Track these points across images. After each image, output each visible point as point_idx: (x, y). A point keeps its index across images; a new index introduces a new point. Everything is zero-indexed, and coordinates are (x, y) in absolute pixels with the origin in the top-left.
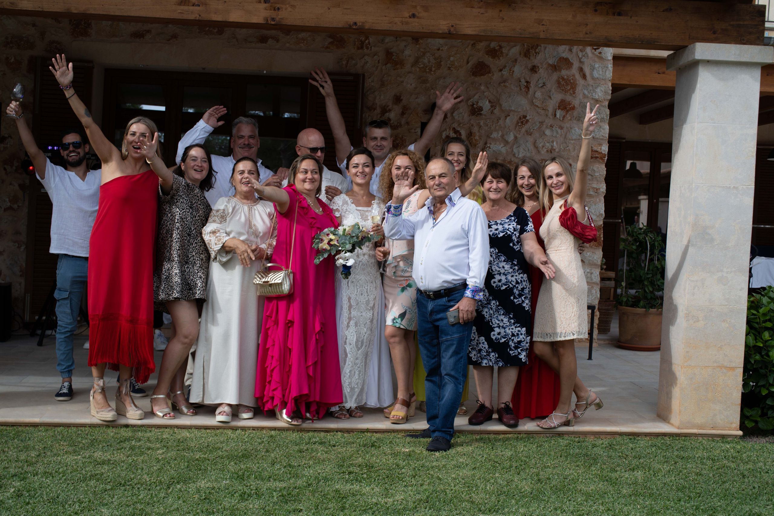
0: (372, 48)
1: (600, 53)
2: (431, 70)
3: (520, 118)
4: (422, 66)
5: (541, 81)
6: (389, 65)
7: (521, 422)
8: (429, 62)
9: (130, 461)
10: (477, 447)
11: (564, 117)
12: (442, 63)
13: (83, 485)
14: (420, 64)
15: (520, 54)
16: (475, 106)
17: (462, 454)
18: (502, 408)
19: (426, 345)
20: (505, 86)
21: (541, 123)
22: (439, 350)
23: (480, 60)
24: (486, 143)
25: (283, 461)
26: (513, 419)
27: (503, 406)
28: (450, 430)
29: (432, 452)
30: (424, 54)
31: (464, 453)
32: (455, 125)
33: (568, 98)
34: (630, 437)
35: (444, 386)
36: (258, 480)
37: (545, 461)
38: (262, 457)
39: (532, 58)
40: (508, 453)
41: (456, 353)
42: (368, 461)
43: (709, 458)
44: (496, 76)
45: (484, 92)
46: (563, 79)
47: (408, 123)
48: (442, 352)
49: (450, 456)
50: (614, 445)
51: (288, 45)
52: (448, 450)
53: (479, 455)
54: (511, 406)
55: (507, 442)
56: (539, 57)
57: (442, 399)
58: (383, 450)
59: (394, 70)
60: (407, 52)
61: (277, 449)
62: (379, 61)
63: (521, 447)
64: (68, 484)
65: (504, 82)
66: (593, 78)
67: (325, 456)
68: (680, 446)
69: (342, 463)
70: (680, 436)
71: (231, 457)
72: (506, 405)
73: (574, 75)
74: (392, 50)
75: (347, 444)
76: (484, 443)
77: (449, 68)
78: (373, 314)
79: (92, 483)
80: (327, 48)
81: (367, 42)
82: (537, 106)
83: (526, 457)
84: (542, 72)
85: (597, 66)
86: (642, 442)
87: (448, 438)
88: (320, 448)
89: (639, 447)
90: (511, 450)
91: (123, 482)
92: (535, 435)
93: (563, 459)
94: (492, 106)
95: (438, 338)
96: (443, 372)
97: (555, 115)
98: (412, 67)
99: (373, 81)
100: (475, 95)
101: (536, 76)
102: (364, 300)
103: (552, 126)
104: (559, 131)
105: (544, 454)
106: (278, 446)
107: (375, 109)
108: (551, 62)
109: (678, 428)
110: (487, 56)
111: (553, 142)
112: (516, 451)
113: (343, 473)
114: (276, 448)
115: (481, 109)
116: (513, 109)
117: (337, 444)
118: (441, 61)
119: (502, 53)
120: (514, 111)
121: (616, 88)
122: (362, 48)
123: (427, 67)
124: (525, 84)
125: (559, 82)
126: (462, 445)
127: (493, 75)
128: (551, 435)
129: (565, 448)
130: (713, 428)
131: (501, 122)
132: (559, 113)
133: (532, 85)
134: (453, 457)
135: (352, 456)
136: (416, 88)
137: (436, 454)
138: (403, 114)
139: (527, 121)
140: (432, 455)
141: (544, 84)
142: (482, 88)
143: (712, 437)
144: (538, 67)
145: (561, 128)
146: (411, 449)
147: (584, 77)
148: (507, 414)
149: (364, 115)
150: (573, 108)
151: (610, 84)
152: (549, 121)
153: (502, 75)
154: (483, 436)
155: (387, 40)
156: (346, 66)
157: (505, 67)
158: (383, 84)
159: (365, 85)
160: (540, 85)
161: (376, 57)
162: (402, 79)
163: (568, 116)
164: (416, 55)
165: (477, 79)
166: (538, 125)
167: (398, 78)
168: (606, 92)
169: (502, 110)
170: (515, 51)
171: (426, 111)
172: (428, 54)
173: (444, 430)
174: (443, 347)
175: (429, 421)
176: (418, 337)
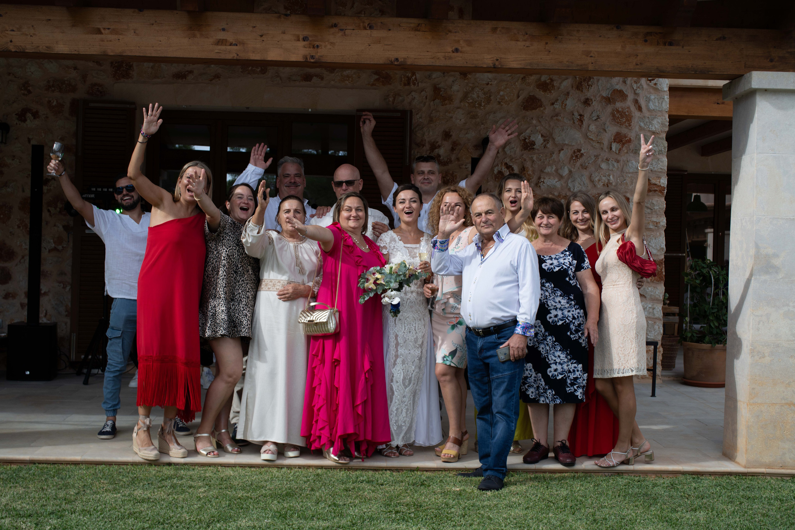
0: (420, 84)
1: (656, 84)
2: (480, 105)
3: (574, 152)
4: (471, 101)
5: (594, 114)
6: (437, 101)
7: (578, 460)
8: (478, 97)
9: (171, 499)
10: (531, 487)
11: (620, 150)
12: (492, 98)
13: (121, 523)
14: (469, 99)
15: (572, 87)
16: (527, 141)
17: (515, 493)
18: (558, 446)
19: (477, 383)
20: (557, 120)
21: (597, 157)
22: (490, 387)
23: (531, 94)
24: (539, 178)
25: (328, 500)
26: (569, 458)
27: (559, 444)
28: (502, 469)
29: (484, 491)
30: (473, 89)
31: (517, 492)
32: (507, 160)
33: (624, 131)
34: (694, 476)
35: (496, 424)
36: (301, 519)
37: (601, 500)
39: (584, 90)
40: (564, 493)
41: (507, 390)
42: (416, 500)
43: (777, 499)
44: (548, 110)
45: (536, 126)
46: (618, 111)
47: (458, 159)
48: (493, 389)
49: (502, 495)
50: (676, 484)
51: (332, 83)
52: (501, 489)
53: (533, 494)
54: (568, 444)
55: (563, 481)
56: (592, 90)
57: (494, 437)
58: (433, 489)
59: (443, 105)
60: (455, 88)
61: (323, 487)
62: (426, 97)
63: (577, 486)
64: (106, 522)
65: (557, 115)
66: (649, 110)
67: (372, 494)
68: (746, 486)
69: (389, 502)
70: (746, 475)
71: (274, 496)
72: (563, 443)
73: (629, 108)
74: (440, 86)
76: (539, 482)
77: (499, 103)
78: (422, 352)
79: (130, 521)
80: (373, 85)
81: (413, 78)
82: (592, 140)
83: (582, 496)
84: (595, 104)
85: (652, 97)
86: (706, 481)
87: (501, 477)
88: (367, 486)
89: (703, 487)
90: (567, 489)
91: (162, 520)
92: (593, 474)
93: (621, 498)
94: (544, 141)
95: (488, 376)
96: (495, 410)
97: (611, 148)
98: (461, 102)
99: (420, 118)
100: (527, 130)
101: (589, 109)
102: (413, 338)
103: (607, 160)
104: (616, 164)
105: (601, 494)
106: (324, 485)
107: (424, 145)
108: (604, 94)
109: (745, 467)
110: (538, 90)
111: (609, 176)
112: (572, 491)
113: (390, 512)
115: (533, 143)
116: (567, 143)
117: (386, 483)
118: (490, 96)
119: (553, 86)
120: (567, 145)
121: (673, 120)
122: (409, 84)
123: (476, 102)
124: (579, 117)
125: (613, 115)
126: (516, 485)
127: (545, 109)
128: (610, 474)
129: (624, 487)
130: (782, 467)
131: (554, 156)
132: (614, 146)
133: (586, 118)
134: (505, 497)
135: (400, 495)
136: (465, 124)
137: (488, 493)
138: (453, 149)
139: (582, 155)
140: (484, 494)
141: (598, 117)
142: (534, 122)
143: (781, 477)
144: (591, 100)
145: (618, 161)
146: (462, 488)
147: (640, 109)
148: (564, 453)
149: (412, 152)
150: (630, 141)
151: (667, 116)
152: (605, 154)
153: (555, 109)
154: (538, 475)
155: (434, 76)
156: (393, 103)
157: (557, 100)
158: (431, 120)
159: (413, 121)
160: (594, 119)
161: (423, 92)
162: (450, 115)
163: (624, 149)
164: (465, 90)
165: (529, 113)
166: (593, 158)
167: (447, 114)
168: (663, 124)
169: (555, 144)
170: (567, 84)
171: (476, 147)
172: (477, 89)
173: (496, 468)
174: (494, 385)
175: (481, 459)
176: (469, 375)
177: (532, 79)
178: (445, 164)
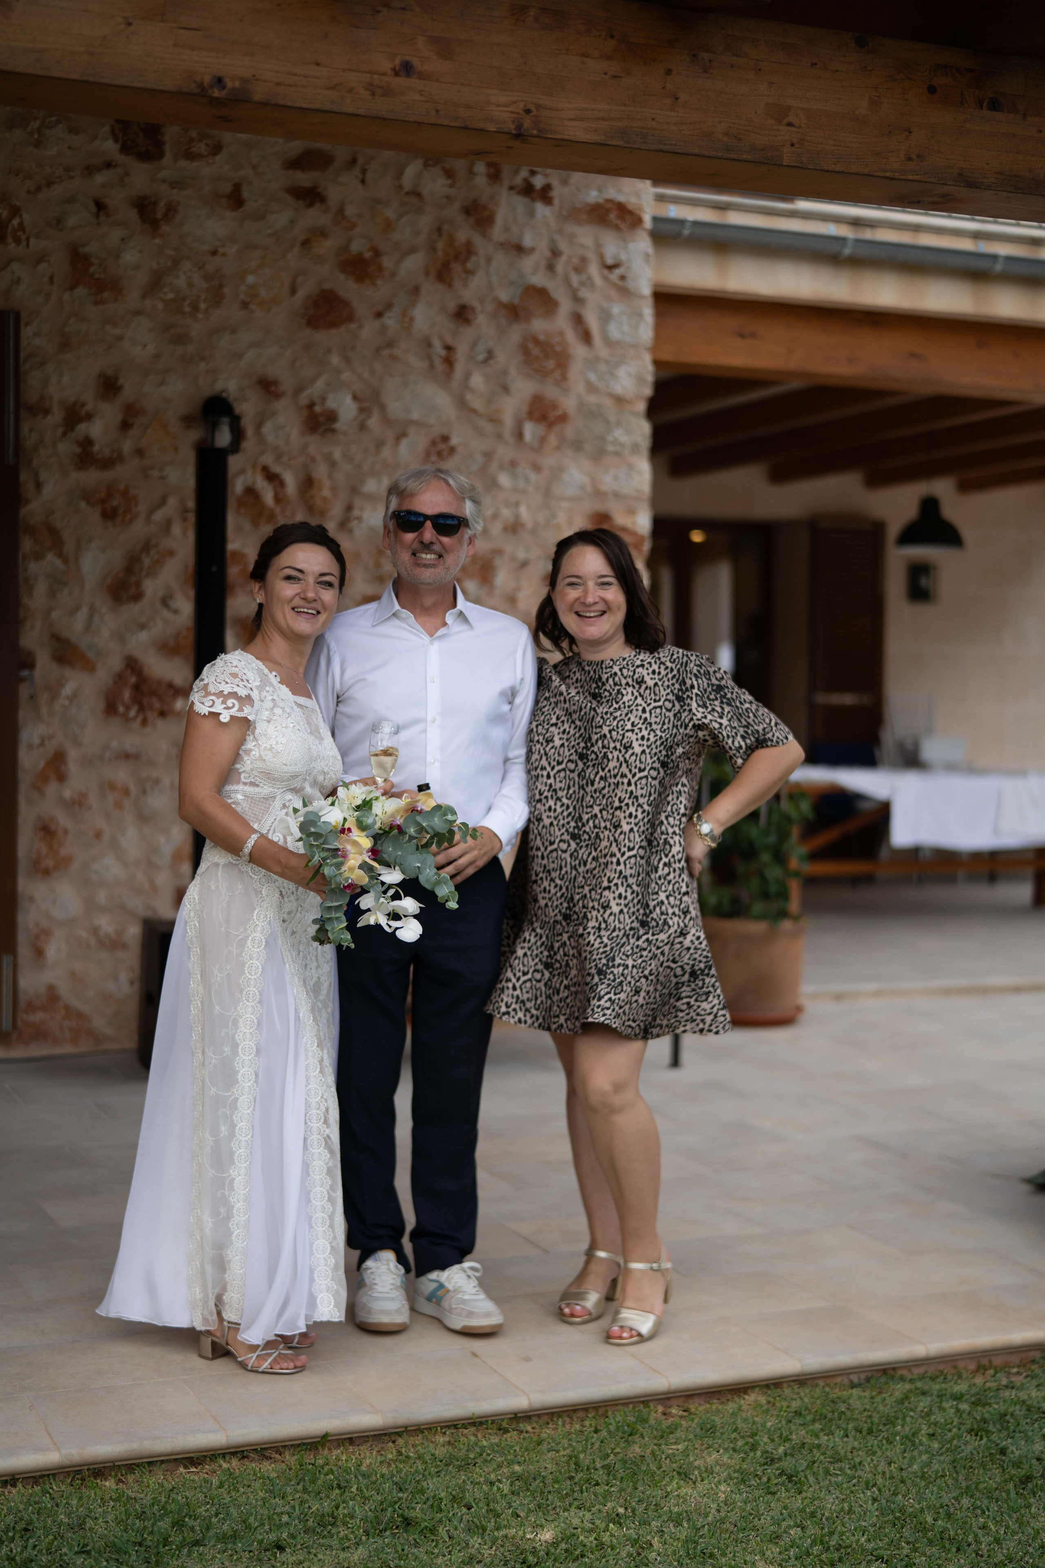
0: (32, 241)
1: (623, 278)
2: (195, 308)
3: (434, 443)
4: (171, 296)
5: (480, 347)
6: (81, 291)
8: (190, 285)
11: (543, 440)
12: (226, 290)
14: (166, 290)
15: (427, 273)
16: (317, 408)
20: (393, 357)
21: (488, 455)
23: (327, 286)
30: (176, 263)
32: (268, 459)
33: (551, 392)
39: (457, 284)
44: (368, 331)
45: (339, 372)
46: (536, 341)
47: (140, 452)
56: (477, 282)
59: (96, 303)
60: (130, 257)
62: (52, 279)
65: (390, 344)
66: (608, 342)
73: (561, 334)
74: (87, 250)
77: (245, 305)
81: (15, 222)
82: (474, 411)
84: (483, 322)
85: (616, 309)
94: (361, 410)
97: (520, 435)
98: (144, 296)
99: (37, 334)
100: (314, 380)
101: (468, 333)
103: (513, 464)
104: (533, 476)
107: (47, 412)
108: (504, 296)
110: (342, 276)
111: (517, 504)
115: (332, 417)
116: (415, 416)
118: (221, 286)
119: (380, 269)
120: (417, 423)
122: (4, 239)
123: (184, 299)
124: (443, 353)
125: (525, 351)
127: (361, 327)
131: (386, 452)
132: (530, 430)
133: (461, 356)
136: (157, 356)
138: (125, 426)
139: (452, 450)
141: (490, 355)
142: (335, 360)
144: (473, 309)
145: (537, 468)
147: (587, 337)
150: (563, 418)
151: (647, 360)
152: (505, 452)
153: (384, 329)
155: (71, 222)
157: (389, 306)
158: (65, 345)
159: (24, 343)
160: (481, 357)
161: (43, 266)
162: (117, 331)
163: (552, 439)
164: (154, 266)
165: (320, 336)
166: (479, 458)
167: (108, 328)
168: (640, 379)
169: (387, 421)
170: (413, 264)
171: (188, 420)
172: (187, 265)
177: (327, 246)
178: (107, 464)
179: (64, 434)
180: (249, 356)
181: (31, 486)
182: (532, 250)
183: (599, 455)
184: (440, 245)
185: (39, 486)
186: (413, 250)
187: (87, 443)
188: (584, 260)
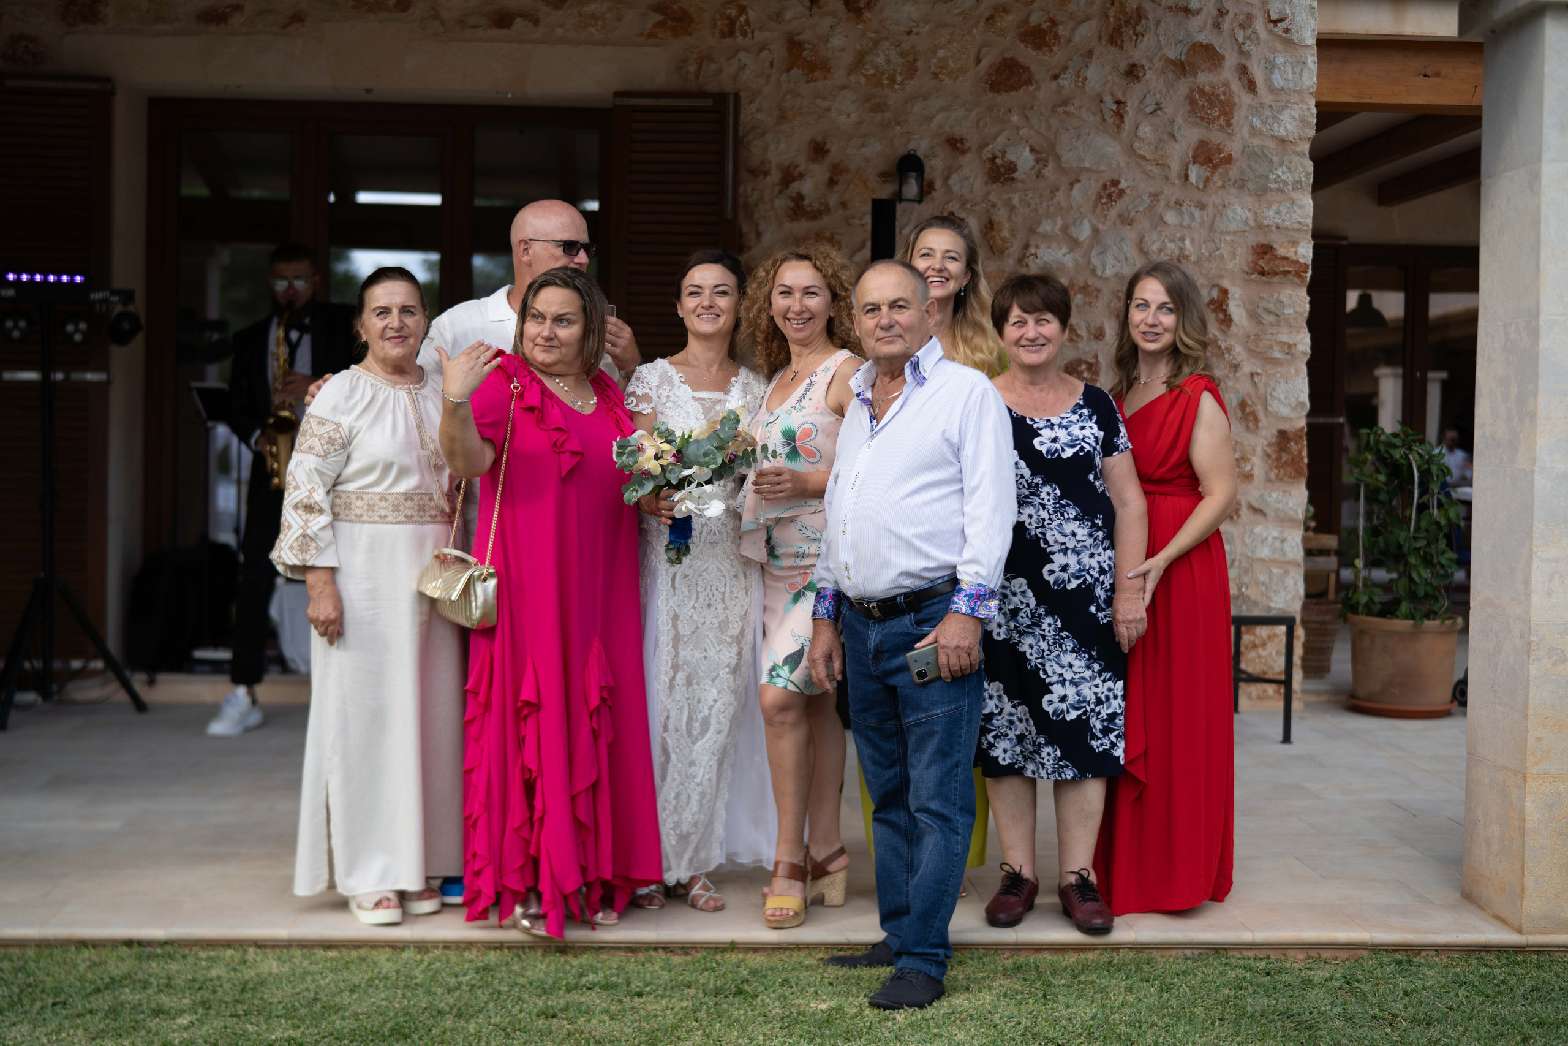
0: (756, 33)
1: (1287, 30)
2: (893, 80)
3: (1105, 187)
4: (872, 71)
5: (1150, 100)
6: (796, 72)
8: (888, 61)
10: (1005, 995)
11: (1207, 180)
12: (919, 64)
14: (867, 67)
15: (1100, 38)
16: (998, 161)
17: (964, 1015)
18: (1071, 885)
19: (870, 733)
20: (1065, 112)
21: (1155, 196)
22: (904, 744)
23: (1007, 55)
24: (1026, 246)
26: (1099, 913)
27: (1073, 879)
28: (935, 951)
29: (887, 1012)
30: (876, 43)
31: (971, 1011)
32: (954, 207)
33: (1216, 137)
34: (1399, 956)
35: (920, 837)
38: (444, 1033)
39: (1127, 46)
40: (1085, 1011)
41: (943, 753)
44: (1045, 92)
45: (1018, 128)
46: (1202, 93)
47: (844, 205)
48: (909, 751)
49: (932, 1025)
50: (1358, 981)
51: (560, 31)
52: (930, 1004)
53: (1010, 1019)
54: (1093, 878)
55: (1082, 978)
56: (1147, 43)
57: (916, 870)
58: (763, 1006)
59: (808, 82)
60: (837, 41)
61: (491, 1005)
62: (771, 64)
63: (1118, 991)
65: (1065, 103)
66: (1272, 89)
68: (1528, 984)
70: (1524, 953)
72: (1082, 876)
73: (1227, 84)
74: (801, 37)
75: (672, 988)
76: (1025, 980)
77: (936, 75)
78: (740, 654)
80: (651, 35)
81: (742, 19)
82: (1144, 158)
84: (1152, 78)
85: (1280, 60)
86: (1431, 972)
89: (1424, 988)
90: (1092, 1002)
92: (1155, 952)
94: (1037, 161)
95: (897, 717)
96: (913, 805)
97: (1187, 177)
98: (849, 74)
99: (759, 110)
100: (997, 136)
101: (1138, 89)
102: (715, 621)
103: (1179, 203)
104: (1197, 213)
107: (766, 174)
108: (1172, 54)
109: (1520, 931)
110: (1022, 45)
111: (1182, 239)
112: (1104, 1006)
114: (486, 1003)
115: (1012, 168)
116: (1087, 165)
117: (648, 989)
118: (915, 60)
119: (1057, 36)
120: (1089, 170)
121: (1326, 112)
122: (731, 33)
123: (883, 74)
124: (1114, 107)
125: (1192, 102)
126: (967, 989)
127: (1038, 88)
128: (1196, 952)
131: (1060, 196)
132: (1194, 173)
133: (1130, 109)
134: (938, 1027)
136: (859, 123)
137: (898, 1016)
138: (832, 183)
139: (1122, 192)
140: (888, 1019)
141: (1158, 106)
142: (1015, 118)
144: (1143, 67)
145: (1202, 206)
146: (833, 1004)
147: (1251, 87)
148: (1085, 900)
149: (741, 189)
150: (1229, 160)
151: (1312, 103)
152: (1172, 192)
153: (1060, 88)
154: (1022, 958)
155: (788, 15)
156: (697, 77)
157: (1065, 69)
158: (782, 118)
159: (743, 117)
160: (1149, 110)
161: (765, 52)
162: (826, 104)
163: (1217, 179)
164: (858, 47)
165: (1002, 98)
166: (1147, 200)
167: (818, 101)
168: (1303, 121)
169: (1061, 169)
170: (1087, 31)
171: (885, 176)
172: (885, 45)
173: (919, 950)
174: (912, 740)
175: (885, 920)
176: (851, 713)
177: (1009, 20)
178: (815, 215)
179: (781, 192)
180: (939, 119)
181: (752, 236)
182: (1199, 11)
183: (1262, 192)
184: (1112, 13)
185: (759, 235)
186: (1087, 19)
187: (800, 197)
188: (1249, 17)
